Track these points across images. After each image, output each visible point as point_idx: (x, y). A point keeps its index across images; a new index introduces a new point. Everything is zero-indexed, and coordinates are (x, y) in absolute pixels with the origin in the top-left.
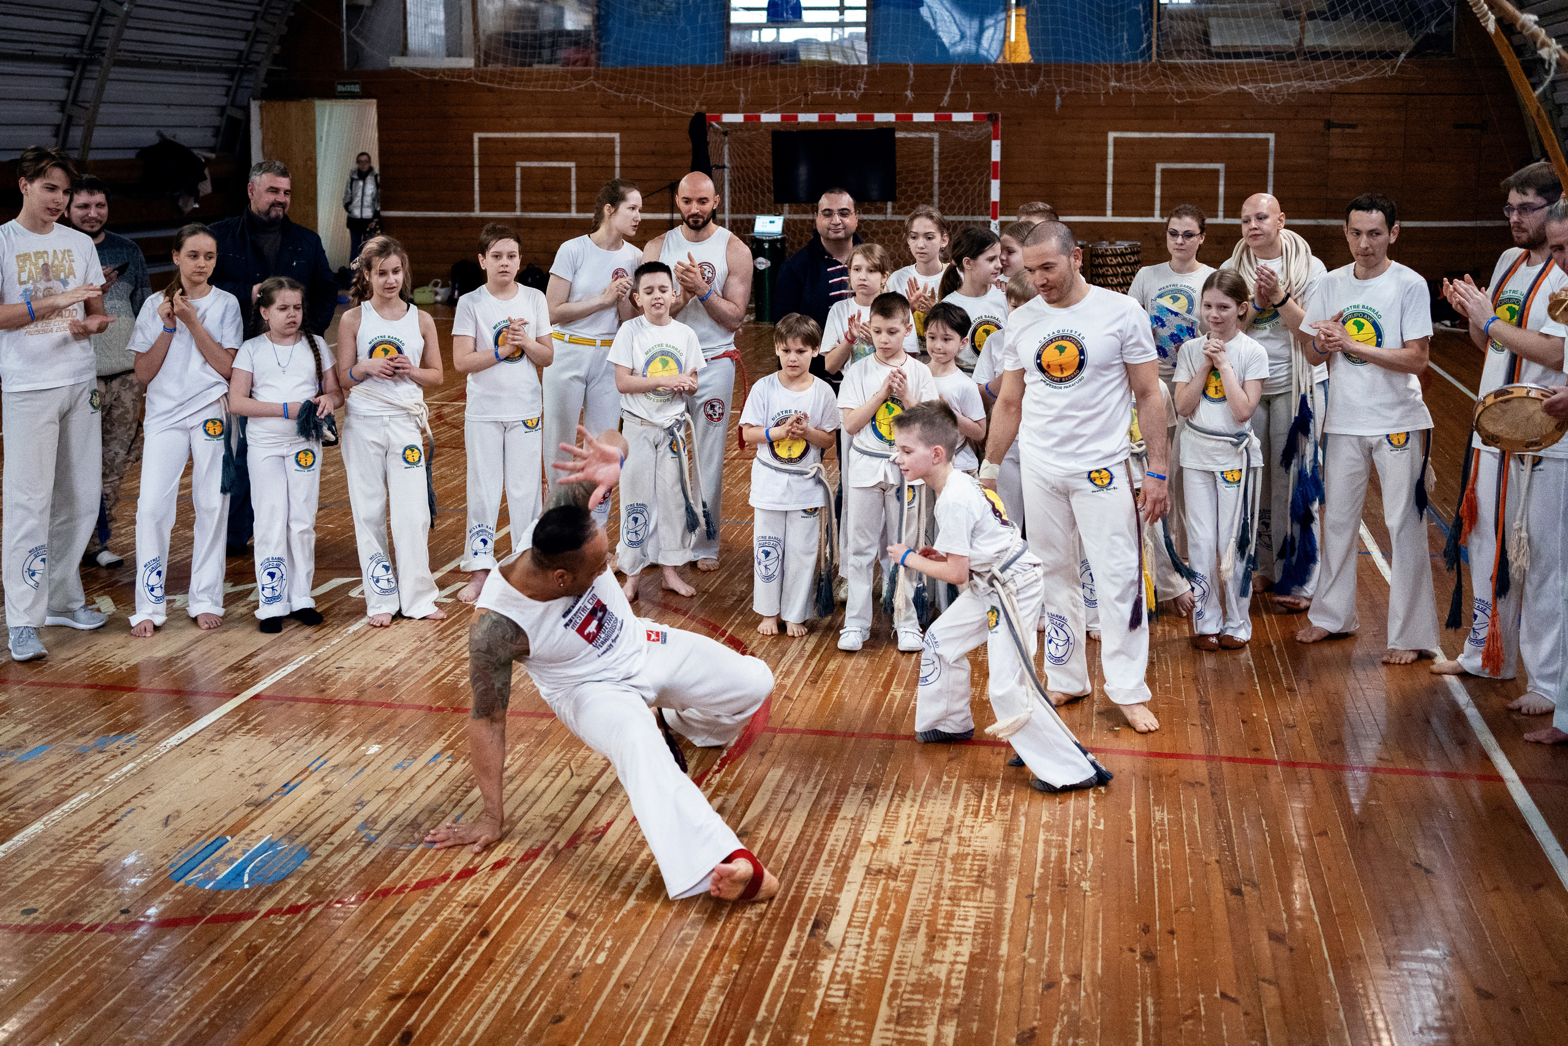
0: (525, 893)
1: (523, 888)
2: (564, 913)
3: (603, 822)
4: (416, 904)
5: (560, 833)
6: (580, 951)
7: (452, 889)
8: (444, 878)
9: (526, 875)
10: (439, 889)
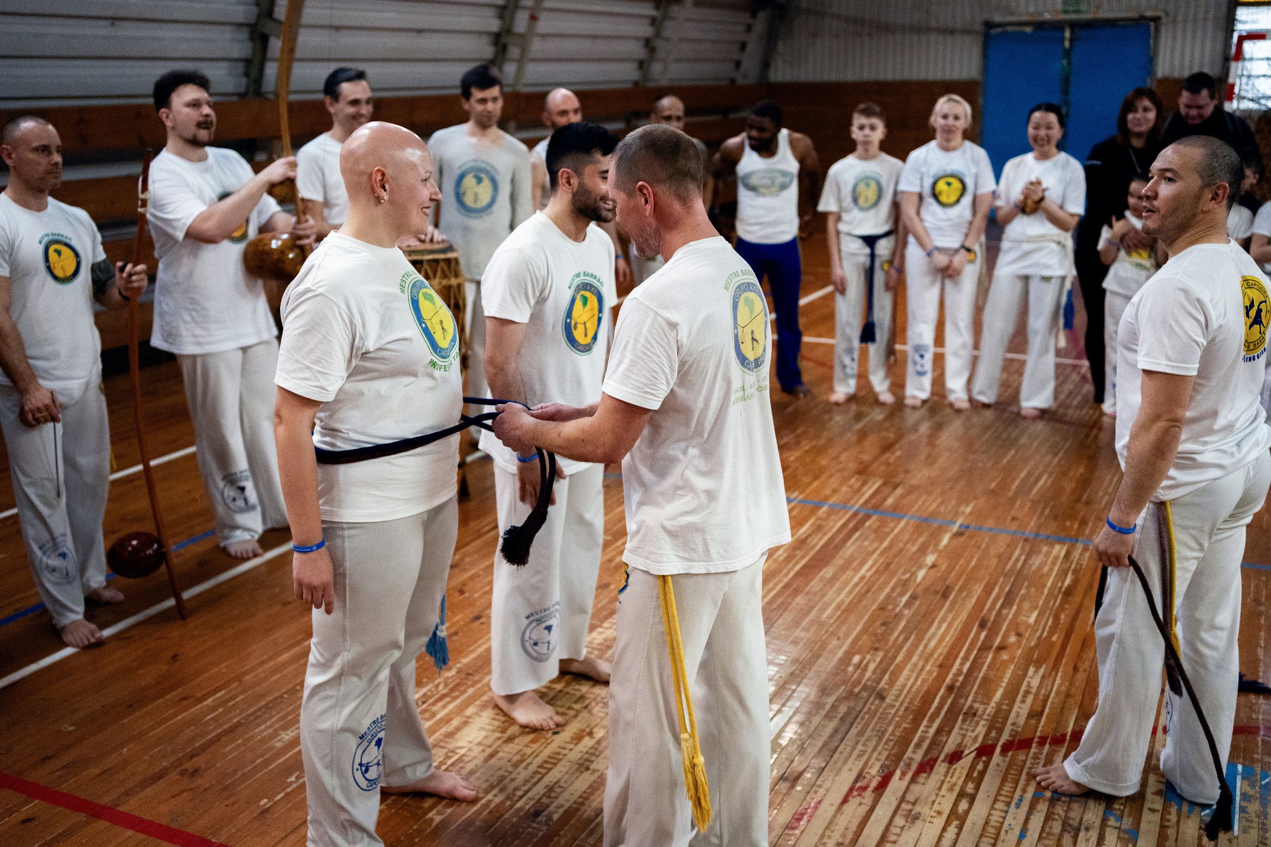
0: (925, 723)
1: (927, 730)
2: (888, 700)
3: (853, 802)
4: (1022, 721)
5: (900, 793)
6: (872, 666)
7: (993, 734)
8: (1006, 749)
9: (927, 743)
10: (1005, 737)
